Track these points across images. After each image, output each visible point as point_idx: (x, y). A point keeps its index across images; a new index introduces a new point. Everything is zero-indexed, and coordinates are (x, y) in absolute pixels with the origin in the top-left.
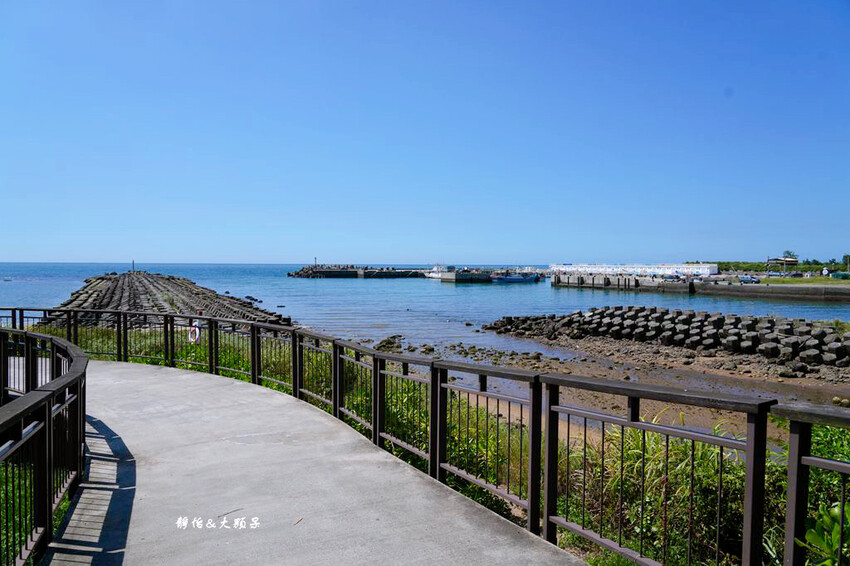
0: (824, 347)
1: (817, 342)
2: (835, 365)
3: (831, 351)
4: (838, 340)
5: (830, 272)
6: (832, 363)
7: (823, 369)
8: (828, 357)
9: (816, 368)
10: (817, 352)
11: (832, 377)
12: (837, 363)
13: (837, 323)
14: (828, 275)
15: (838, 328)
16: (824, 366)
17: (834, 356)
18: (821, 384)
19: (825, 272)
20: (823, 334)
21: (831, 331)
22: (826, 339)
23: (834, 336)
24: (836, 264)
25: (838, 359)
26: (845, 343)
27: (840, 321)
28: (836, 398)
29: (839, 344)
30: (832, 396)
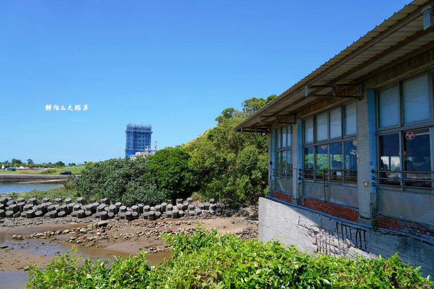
0: (7, 208)
1: (3, 205)
2: (12, 217)
3: (10, 209)
4: (14, 203)
5: (6, 167)
6: (11, 216)
7: (6, 220)
8: (9, 213)
9: (2, 220)
10: (3, 211)
11: (12, 224)
12: (14, 215)
13: (14, 194)
14: (5, 169)
15: (14, 196)
16: (6, 218)
17: (12, 212)
18: (5, 229)
19: (3, 167)
20: (7, 200)
21: (11, 198)
22: (8, 203)
23: (12, 201)
24: (9, 163)
25: (14, 213)
26: (18, 204)
27: (16, 193)
28: (14, 236)
29: (15, 205)
30: (12, 235)
